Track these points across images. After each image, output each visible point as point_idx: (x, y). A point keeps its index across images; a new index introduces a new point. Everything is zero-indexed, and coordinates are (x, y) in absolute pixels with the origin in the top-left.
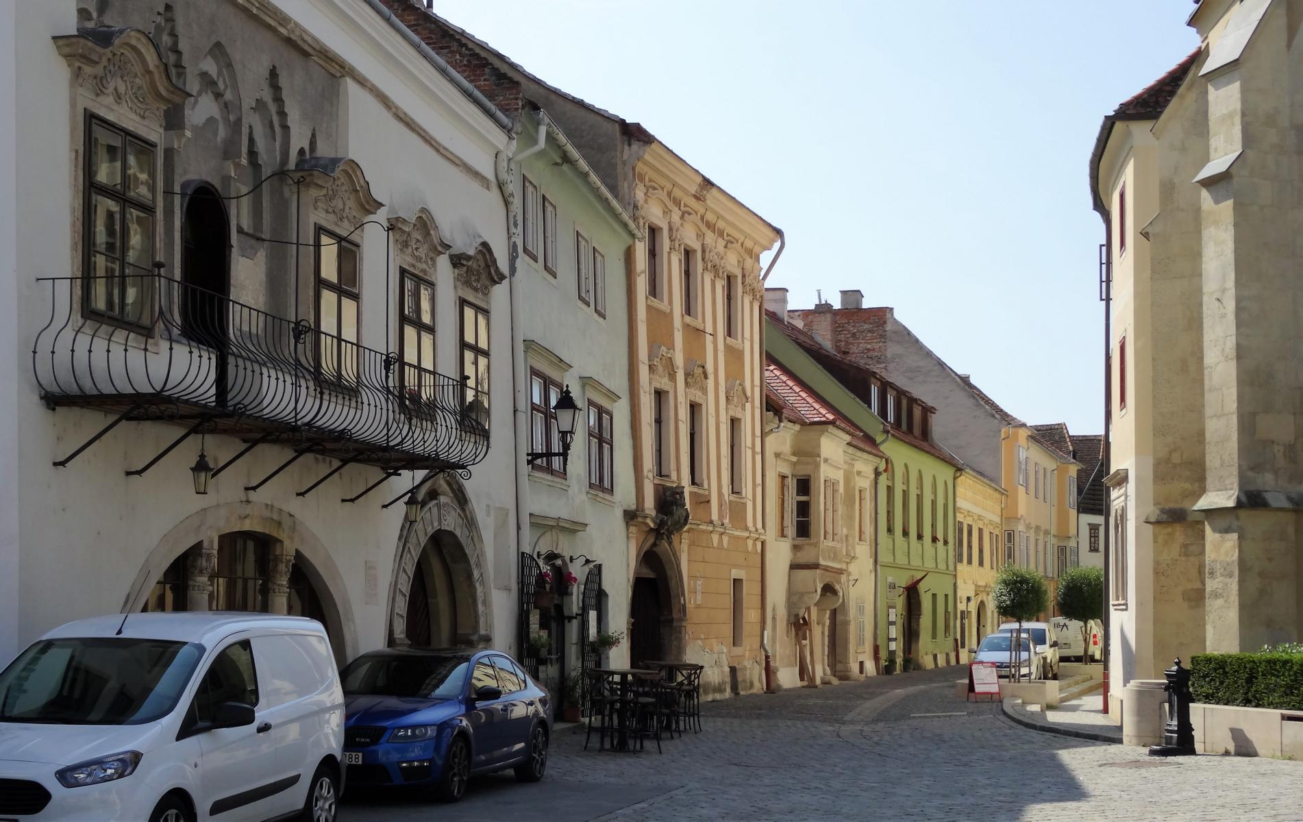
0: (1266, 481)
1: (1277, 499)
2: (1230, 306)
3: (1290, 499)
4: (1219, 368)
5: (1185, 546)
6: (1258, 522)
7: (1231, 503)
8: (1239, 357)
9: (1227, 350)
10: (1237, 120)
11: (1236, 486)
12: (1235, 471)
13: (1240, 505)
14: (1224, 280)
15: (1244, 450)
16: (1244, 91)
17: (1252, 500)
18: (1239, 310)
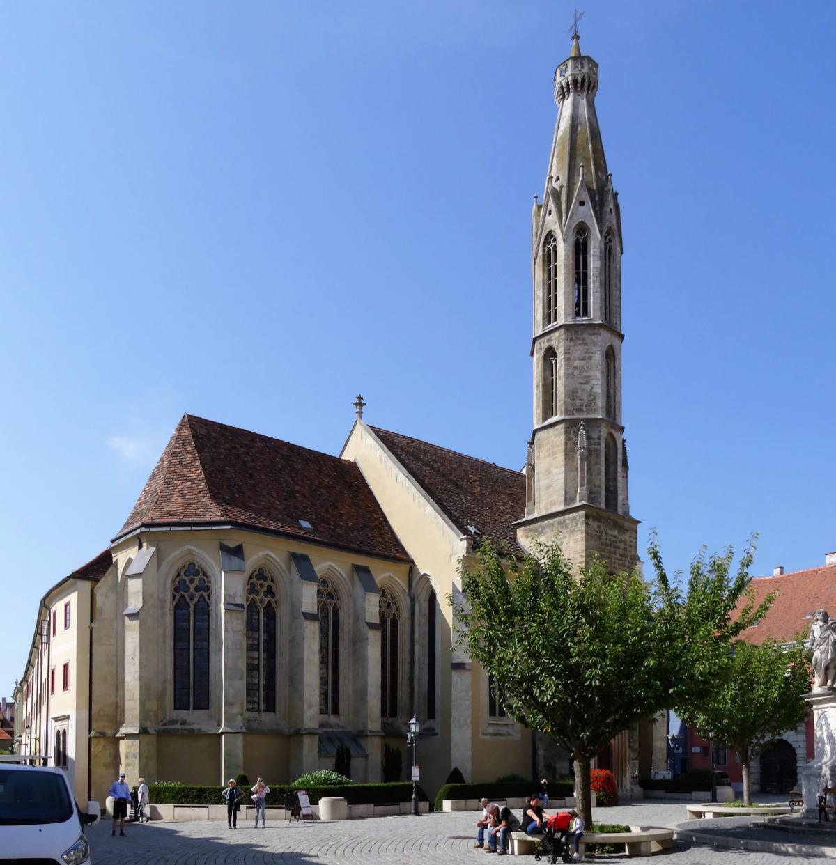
0: (148, 724)
1: (152, 731)
2: (137, 661)
3: (156, 731)
4: (132, 683)
5: (104, 746)
6: (146, 739)
7: (137, 732)
8: (140, 680)
9: (136, 677)
10: (141, 594)
11: (138, 726)
12: (138, 721)
13: (140, 733)
14: (135, 650)
15: (141, 713)
16: (144, 584)
17: (144, 731)
18: (141, 663)
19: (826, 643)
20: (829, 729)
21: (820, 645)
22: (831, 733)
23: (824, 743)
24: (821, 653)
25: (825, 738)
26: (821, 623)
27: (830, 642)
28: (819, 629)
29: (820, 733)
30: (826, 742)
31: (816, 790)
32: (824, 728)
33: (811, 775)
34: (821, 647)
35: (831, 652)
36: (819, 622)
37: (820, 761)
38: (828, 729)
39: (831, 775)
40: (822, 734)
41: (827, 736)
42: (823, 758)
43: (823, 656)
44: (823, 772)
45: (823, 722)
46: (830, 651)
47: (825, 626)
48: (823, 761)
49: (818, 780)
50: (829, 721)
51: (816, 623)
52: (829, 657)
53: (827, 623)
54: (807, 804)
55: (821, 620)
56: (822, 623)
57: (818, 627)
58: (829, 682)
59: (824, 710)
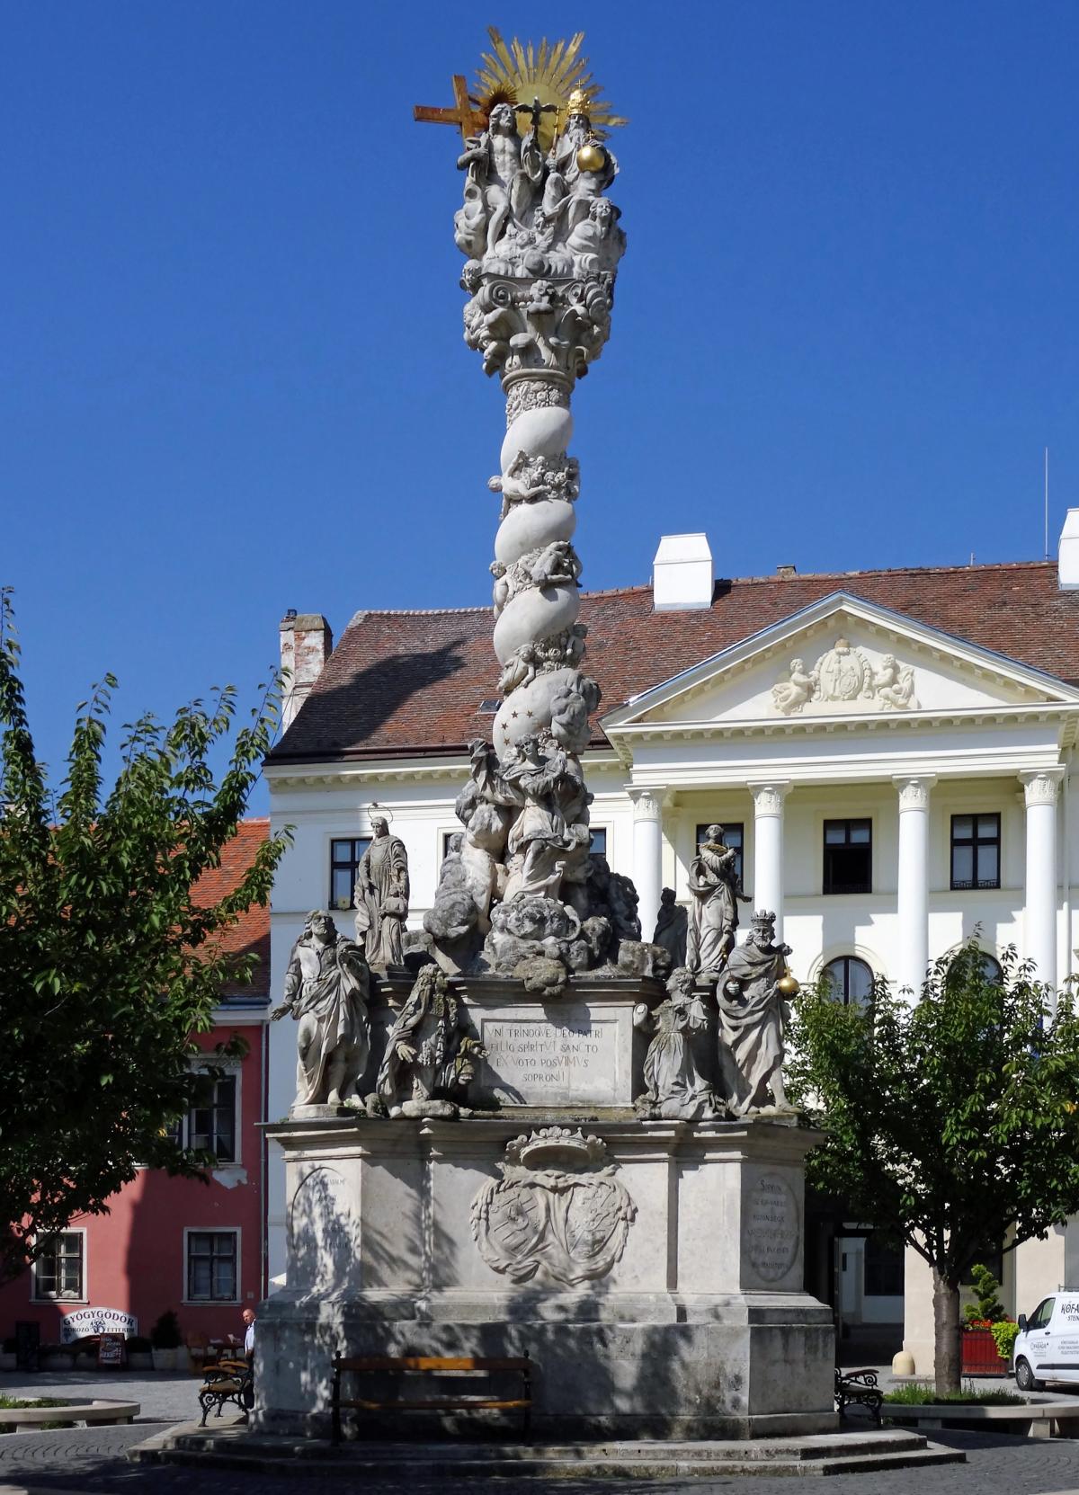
19: (333, 996)
20: (330, 1213)
21: (316, 998)
22: (337, 1221)
23: (316, 1247)
24: (320, 1020)
25: (319, 1236)
26: (320, 946)
27: (342, 993)
28: (316, 957)
29: (305, 1220)
30: (320, 1243)
31: (297, 1364)
32: (317, 1210)
33: (283, 1325)
34: (320, 1006)
35: (345, 1019)
36: (314, 939)
37: (308, 1292)
38: (327, 1211)
39: (344, 1324)
40: (312, 1223)
41: (325, 1231)
42: (314, 1284)
43: (325, 1027)
44: (322, 1319)
45: (315, 1197)
46: (342, 1016)
47: (329, 954)
48: (314, 1290)
49: (307, 1339)
50: (331, 1191)
51: (306, 942)
52: (340, 1031)
53: (335, 946)
54: (268, 1400)
55: (319, 937)
56: (322, 945)
57: (312, 953)
58: (333, 1096)
59: (317, 1164)
